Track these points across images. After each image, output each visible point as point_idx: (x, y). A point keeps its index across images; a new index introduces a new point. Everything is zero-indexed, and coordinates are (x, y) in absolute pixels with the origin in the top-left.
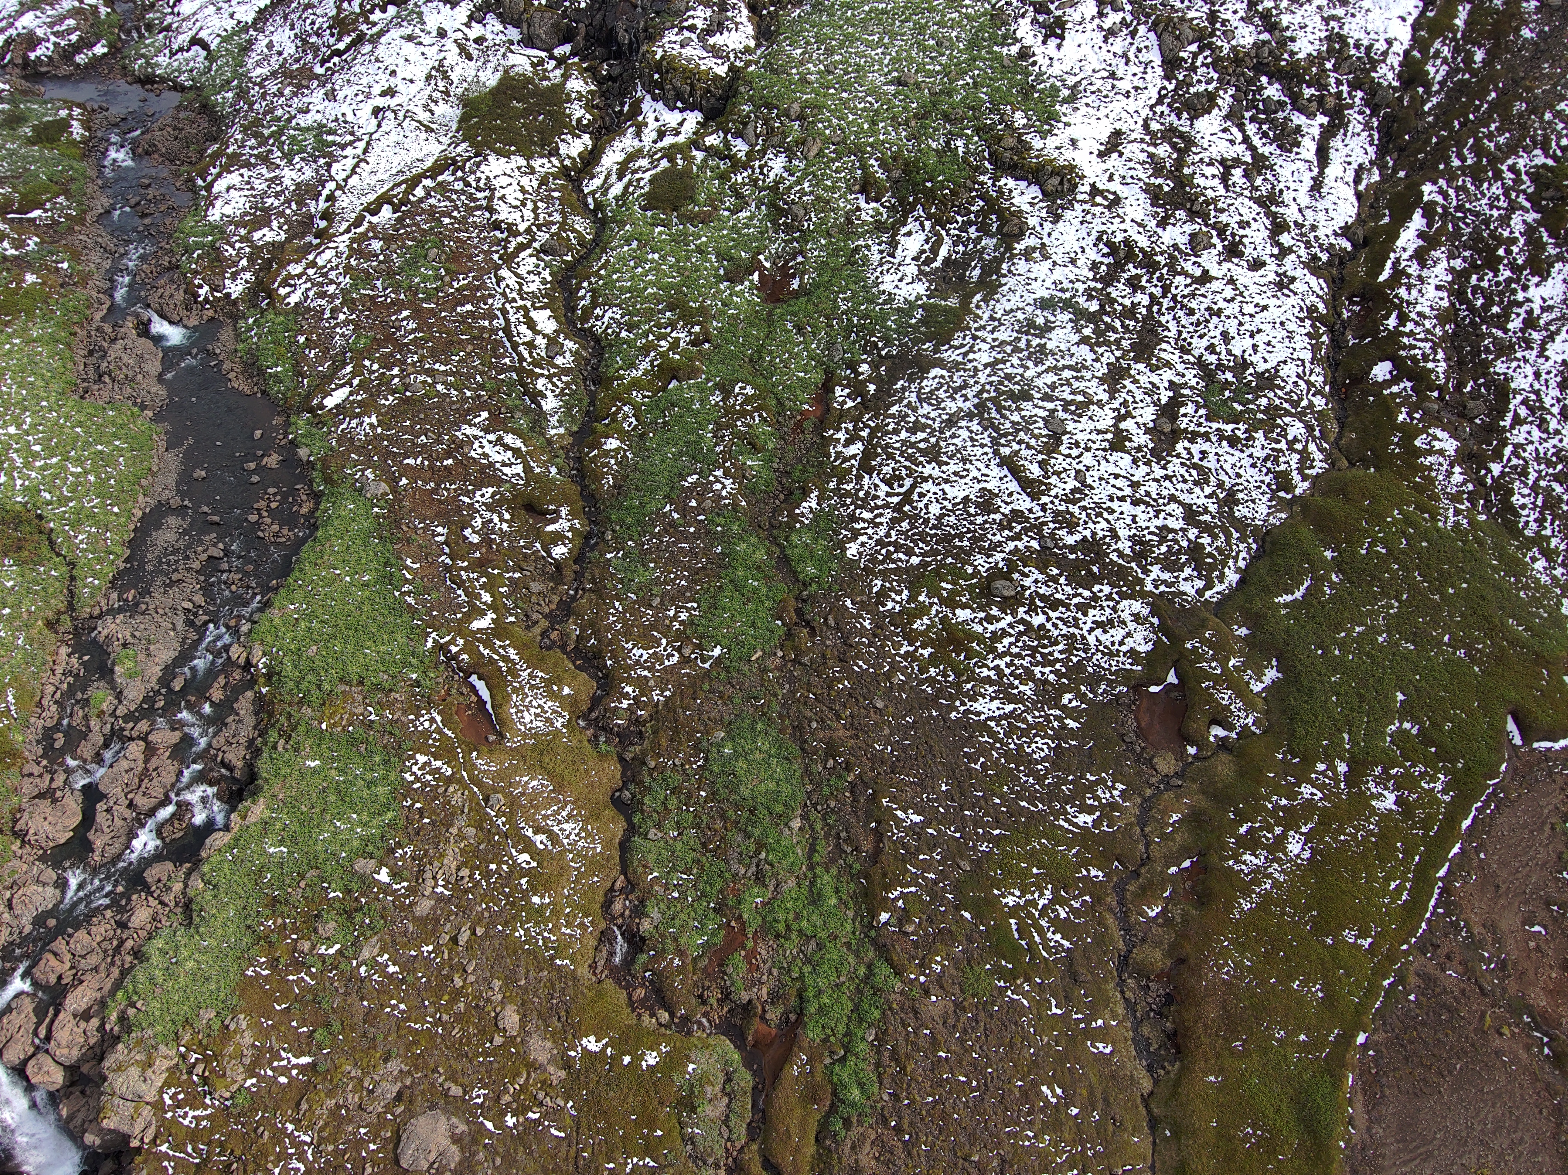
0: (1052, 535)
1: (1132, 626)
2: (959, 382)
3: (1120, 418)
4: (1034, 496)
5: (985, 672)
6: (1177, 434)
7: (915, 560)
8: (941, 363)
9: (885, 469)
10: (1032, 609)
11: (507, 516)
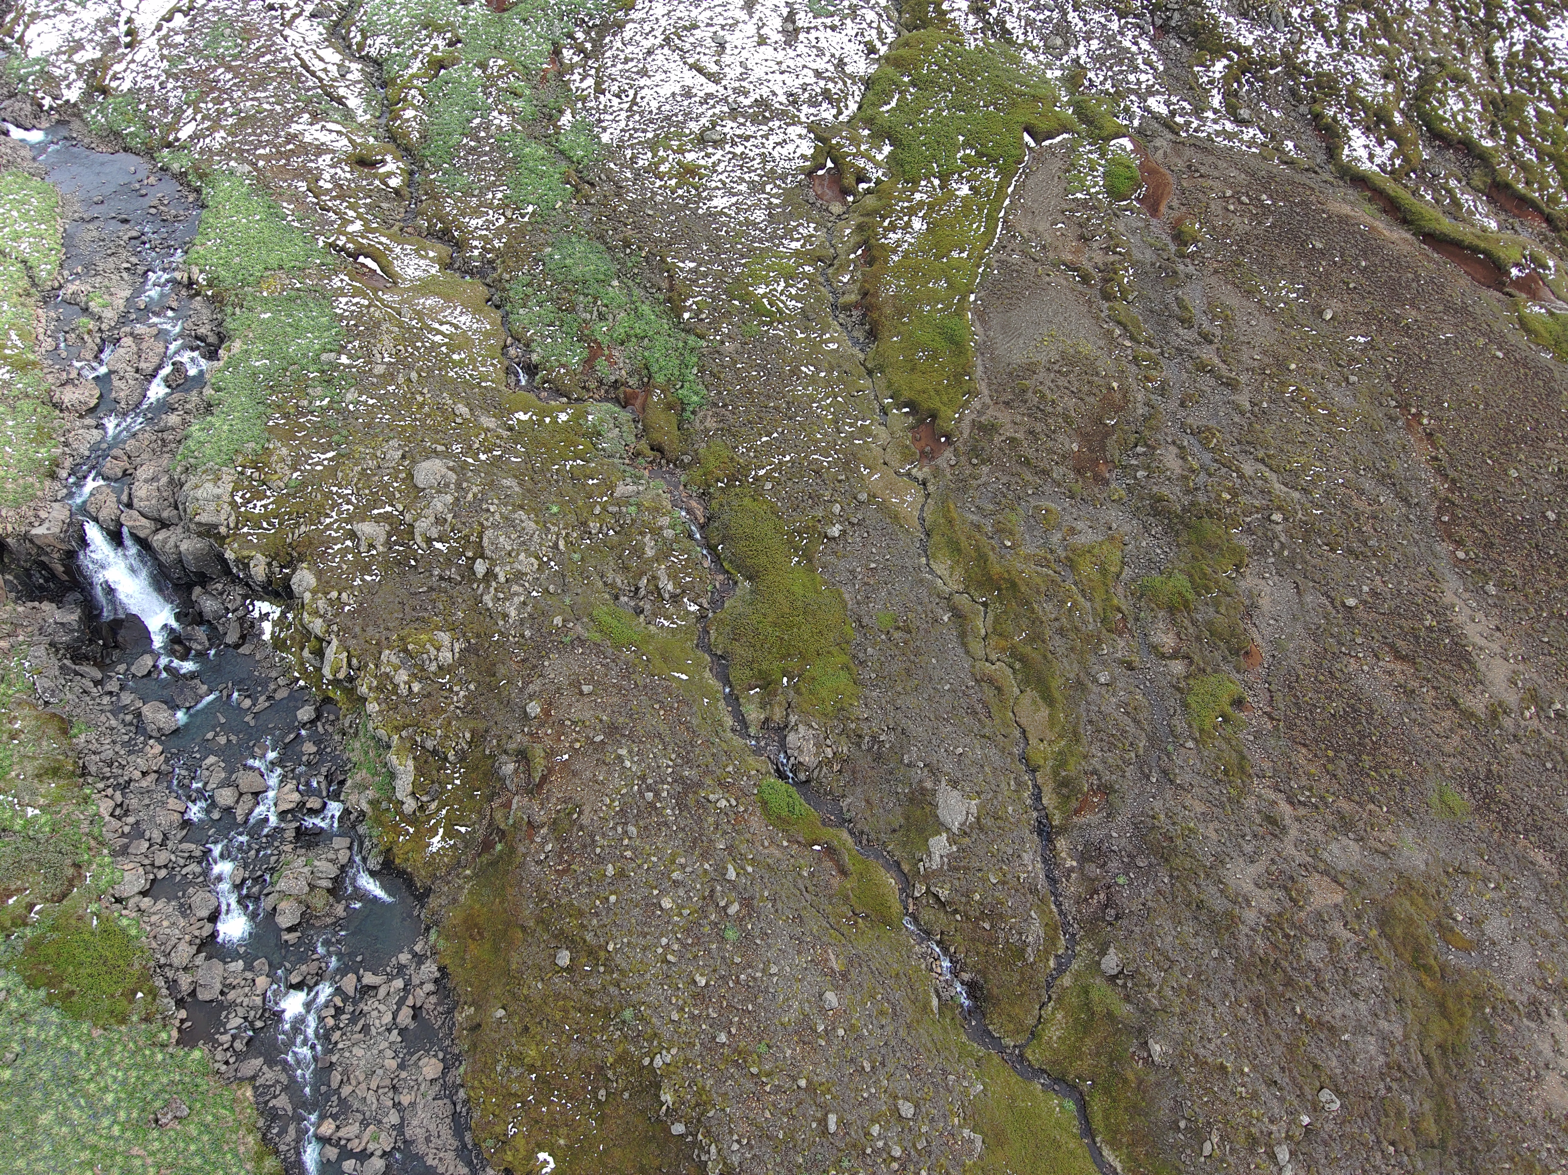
0: (735, 102)
1: (798, 141)
2: (648, 29)
3: (759, 28)
4: (717, 82)
5: (713, 184)
6: (797, 31)
7: (650, 135)
8: (632, 21)
9: (613, 88)
10: (734, 144)
11: (347, 169)
